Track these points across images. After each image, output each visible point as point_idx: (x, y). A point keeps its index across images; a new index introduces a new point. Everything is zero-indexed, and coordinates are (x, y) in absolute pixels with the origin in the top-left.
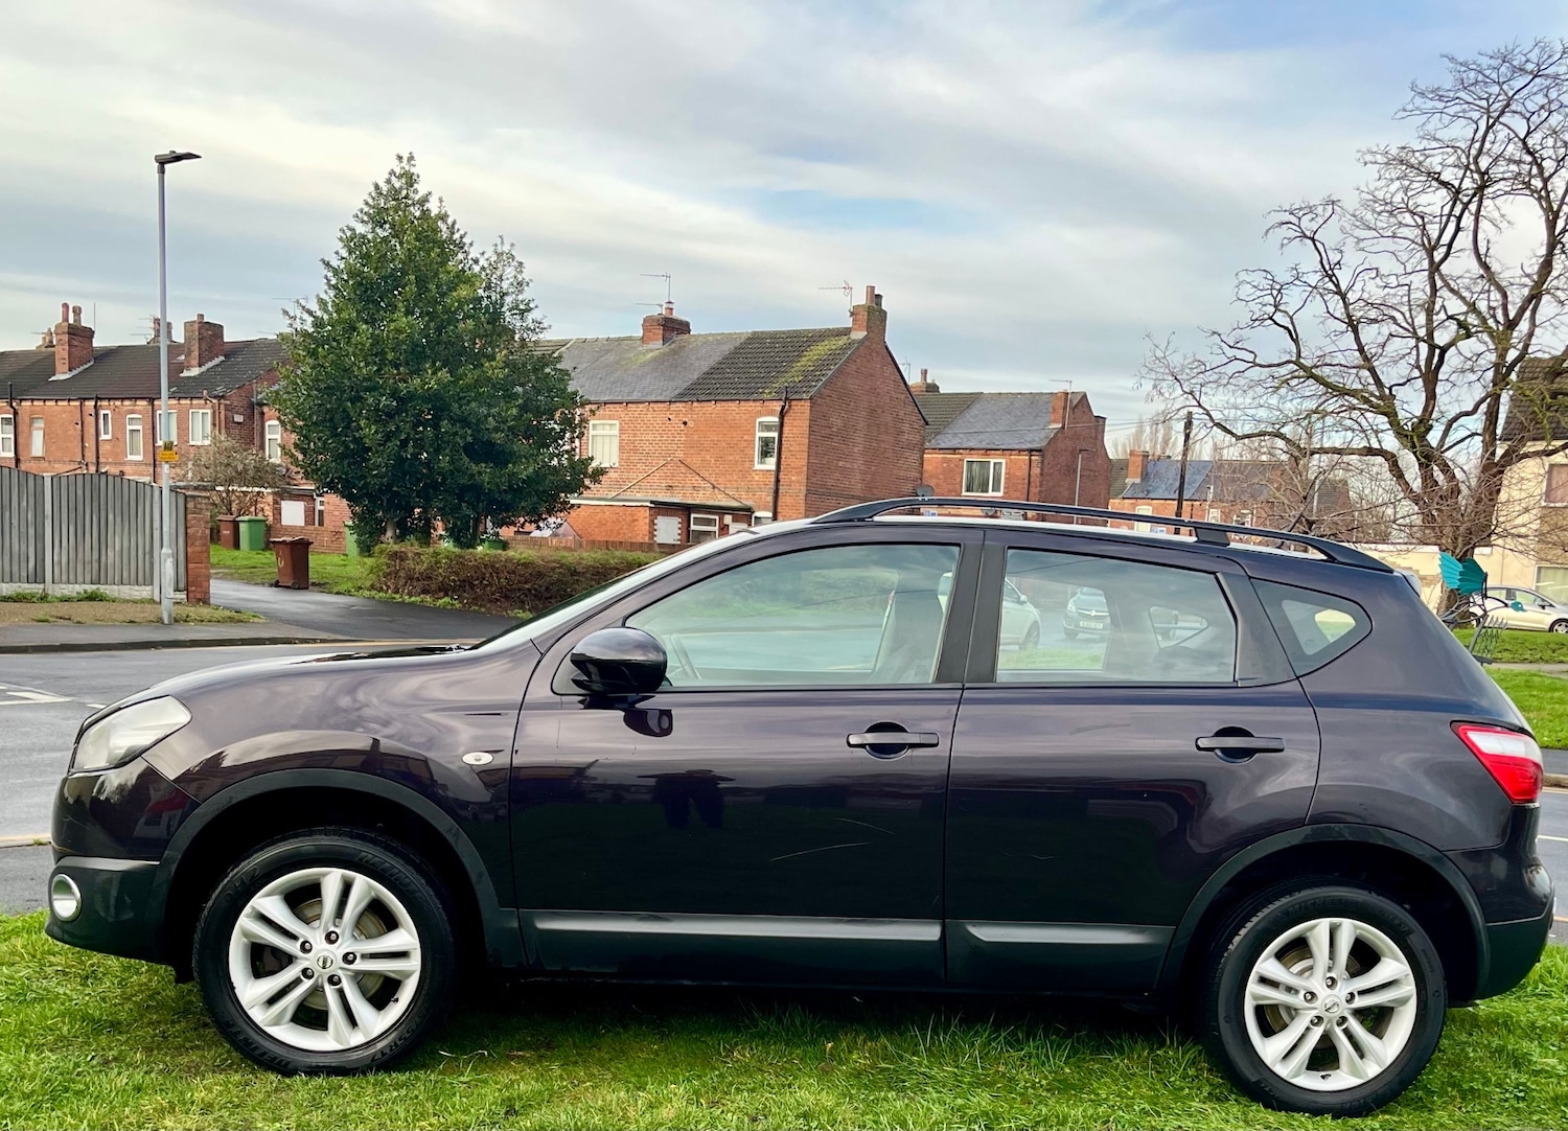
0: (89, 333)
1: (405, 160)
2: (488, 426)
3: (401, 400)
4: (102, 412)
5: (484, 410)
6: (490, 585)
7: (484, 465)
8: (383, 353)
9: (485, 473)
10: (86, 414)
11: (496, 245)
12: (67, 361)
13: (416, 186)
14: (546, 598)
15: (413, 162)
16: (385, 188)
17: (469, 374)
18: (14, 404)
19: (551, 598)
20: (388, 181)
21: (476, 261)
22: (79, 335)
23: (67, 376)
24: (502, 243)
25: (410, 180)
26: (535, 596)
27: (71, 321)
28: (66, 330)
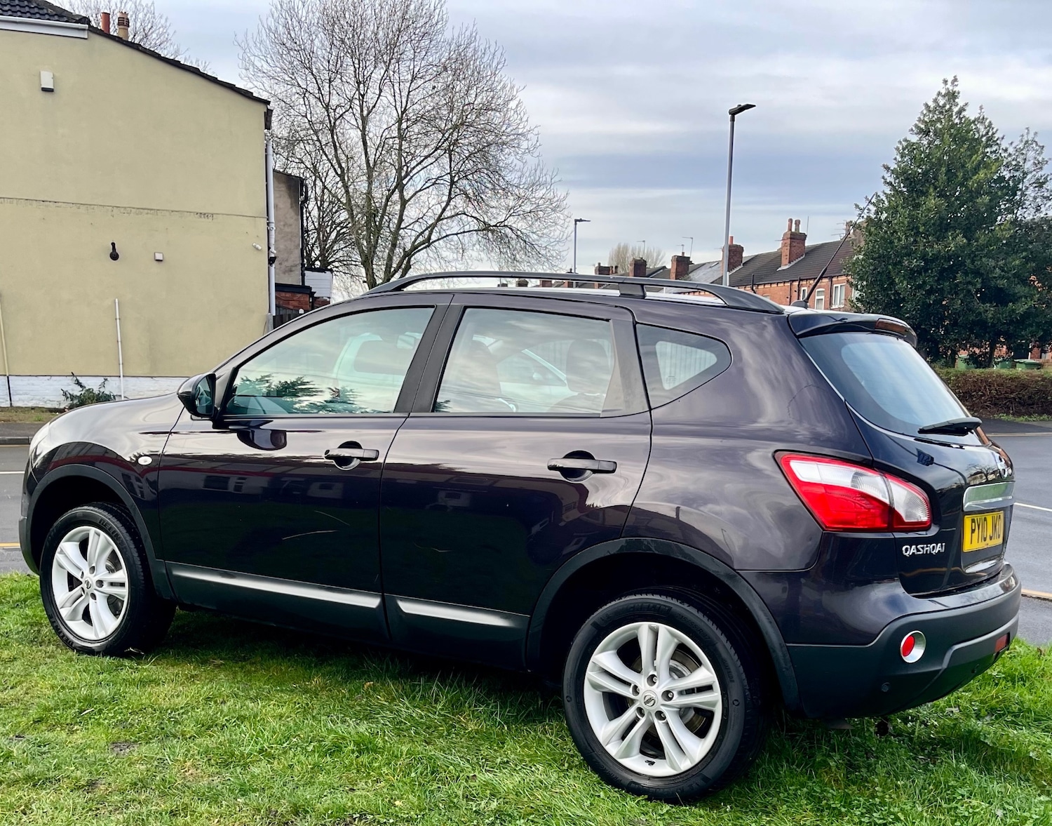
0: (804, 237)
1: (949, 83)
2: (994, 275)
3: (926, 261)
4: (802, 289)
5: (992, 263)
6: (984, 395)
7: (988, 305)
8: (918, 228)
9: (989, 311)
10: (793, 290)
11: (1023, 136)
12: (788, 257)
13: (957, 100)
14: (1029, 405)
15: (956, 83)
16: (932, 105)
17: (982, 237)
18: (754, 288)
19: (1033, 404)
20: (935, 101)
21: (1006, 150)
22: (796, 238)
23: (787, 267)
24: (1028, 133)
25: (952, 96)
26: (1020, 403)
27: (793, 230)
28: (789, 236)
